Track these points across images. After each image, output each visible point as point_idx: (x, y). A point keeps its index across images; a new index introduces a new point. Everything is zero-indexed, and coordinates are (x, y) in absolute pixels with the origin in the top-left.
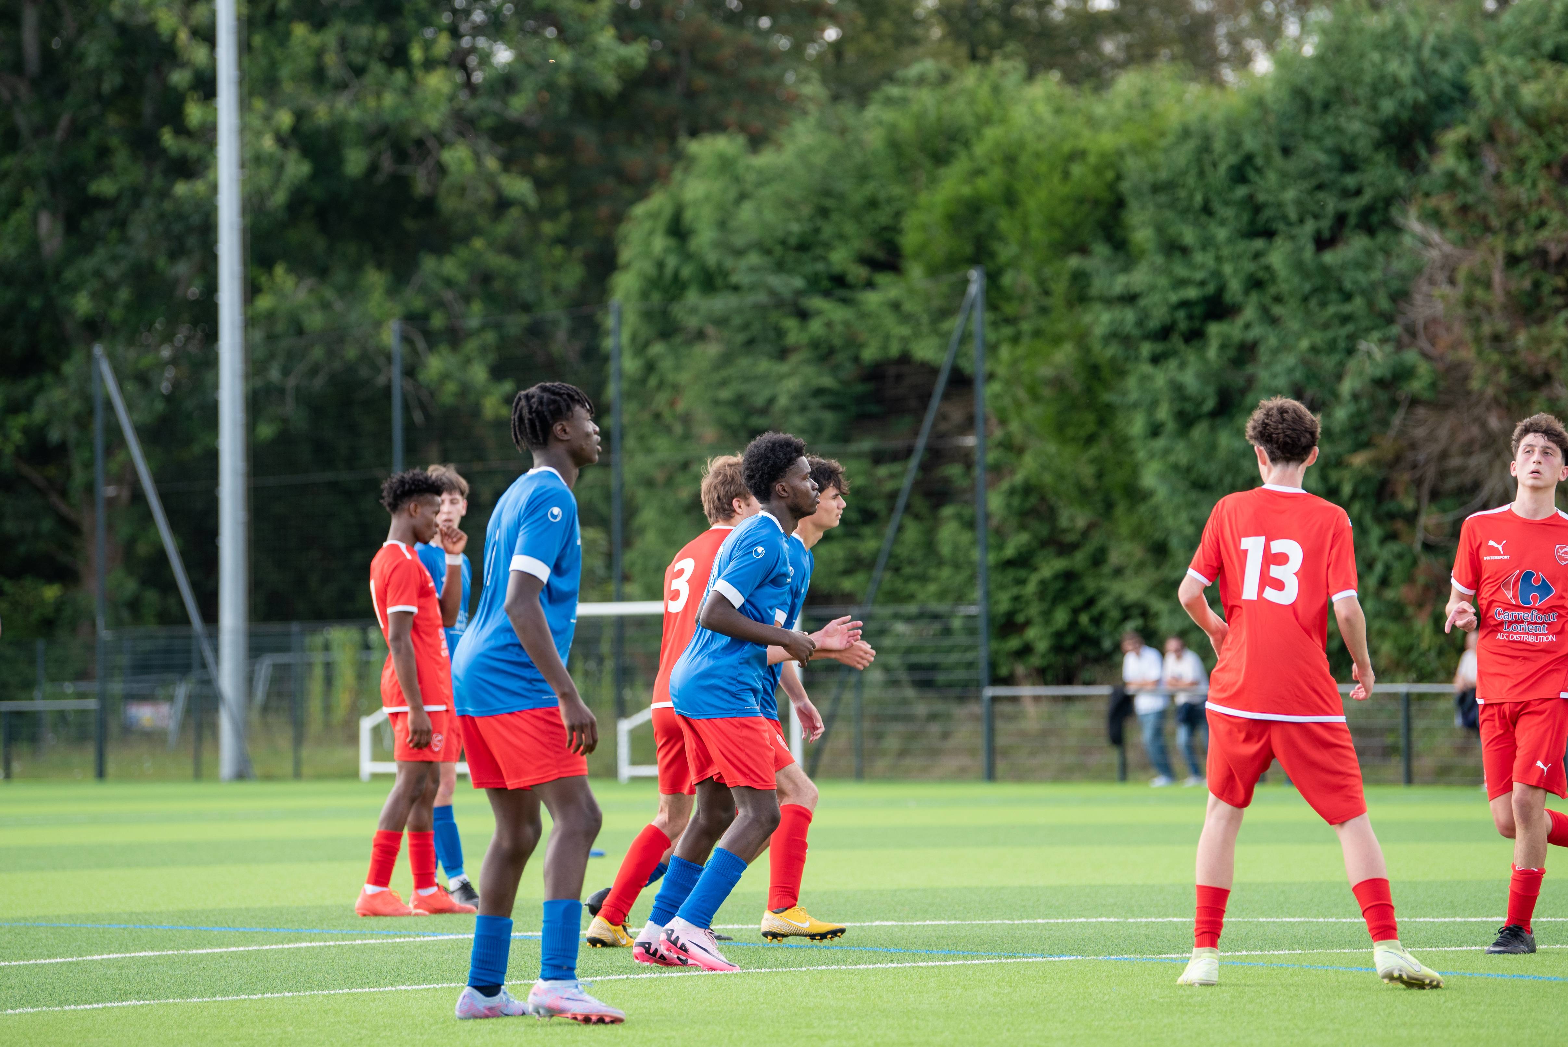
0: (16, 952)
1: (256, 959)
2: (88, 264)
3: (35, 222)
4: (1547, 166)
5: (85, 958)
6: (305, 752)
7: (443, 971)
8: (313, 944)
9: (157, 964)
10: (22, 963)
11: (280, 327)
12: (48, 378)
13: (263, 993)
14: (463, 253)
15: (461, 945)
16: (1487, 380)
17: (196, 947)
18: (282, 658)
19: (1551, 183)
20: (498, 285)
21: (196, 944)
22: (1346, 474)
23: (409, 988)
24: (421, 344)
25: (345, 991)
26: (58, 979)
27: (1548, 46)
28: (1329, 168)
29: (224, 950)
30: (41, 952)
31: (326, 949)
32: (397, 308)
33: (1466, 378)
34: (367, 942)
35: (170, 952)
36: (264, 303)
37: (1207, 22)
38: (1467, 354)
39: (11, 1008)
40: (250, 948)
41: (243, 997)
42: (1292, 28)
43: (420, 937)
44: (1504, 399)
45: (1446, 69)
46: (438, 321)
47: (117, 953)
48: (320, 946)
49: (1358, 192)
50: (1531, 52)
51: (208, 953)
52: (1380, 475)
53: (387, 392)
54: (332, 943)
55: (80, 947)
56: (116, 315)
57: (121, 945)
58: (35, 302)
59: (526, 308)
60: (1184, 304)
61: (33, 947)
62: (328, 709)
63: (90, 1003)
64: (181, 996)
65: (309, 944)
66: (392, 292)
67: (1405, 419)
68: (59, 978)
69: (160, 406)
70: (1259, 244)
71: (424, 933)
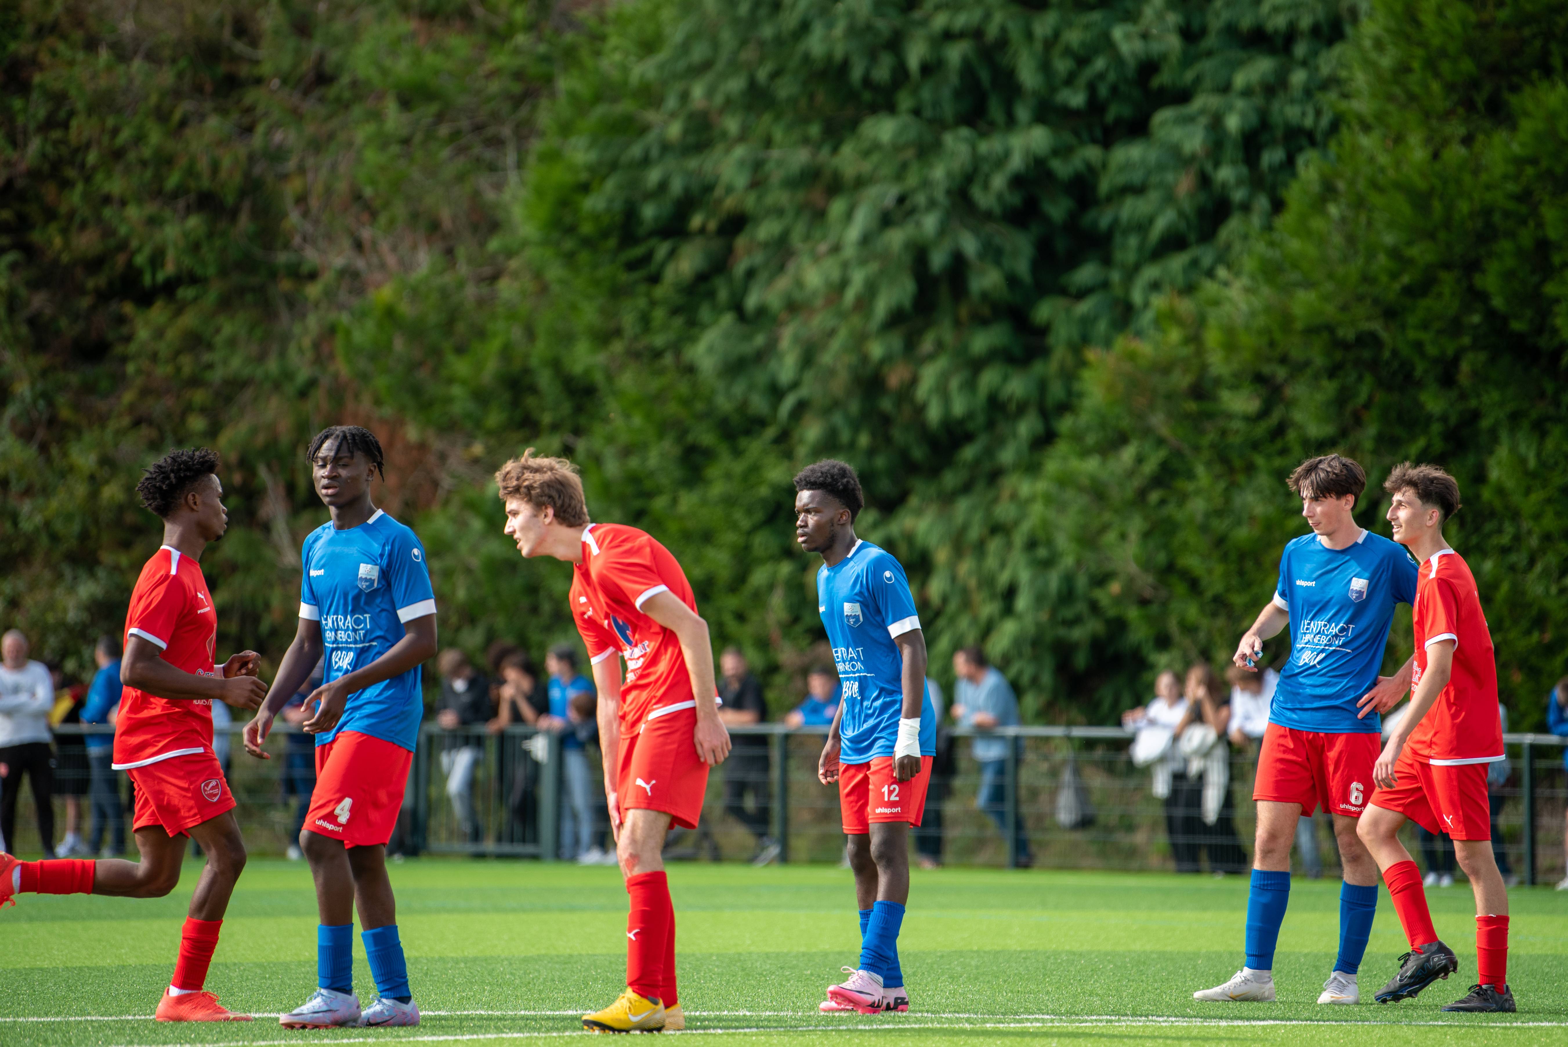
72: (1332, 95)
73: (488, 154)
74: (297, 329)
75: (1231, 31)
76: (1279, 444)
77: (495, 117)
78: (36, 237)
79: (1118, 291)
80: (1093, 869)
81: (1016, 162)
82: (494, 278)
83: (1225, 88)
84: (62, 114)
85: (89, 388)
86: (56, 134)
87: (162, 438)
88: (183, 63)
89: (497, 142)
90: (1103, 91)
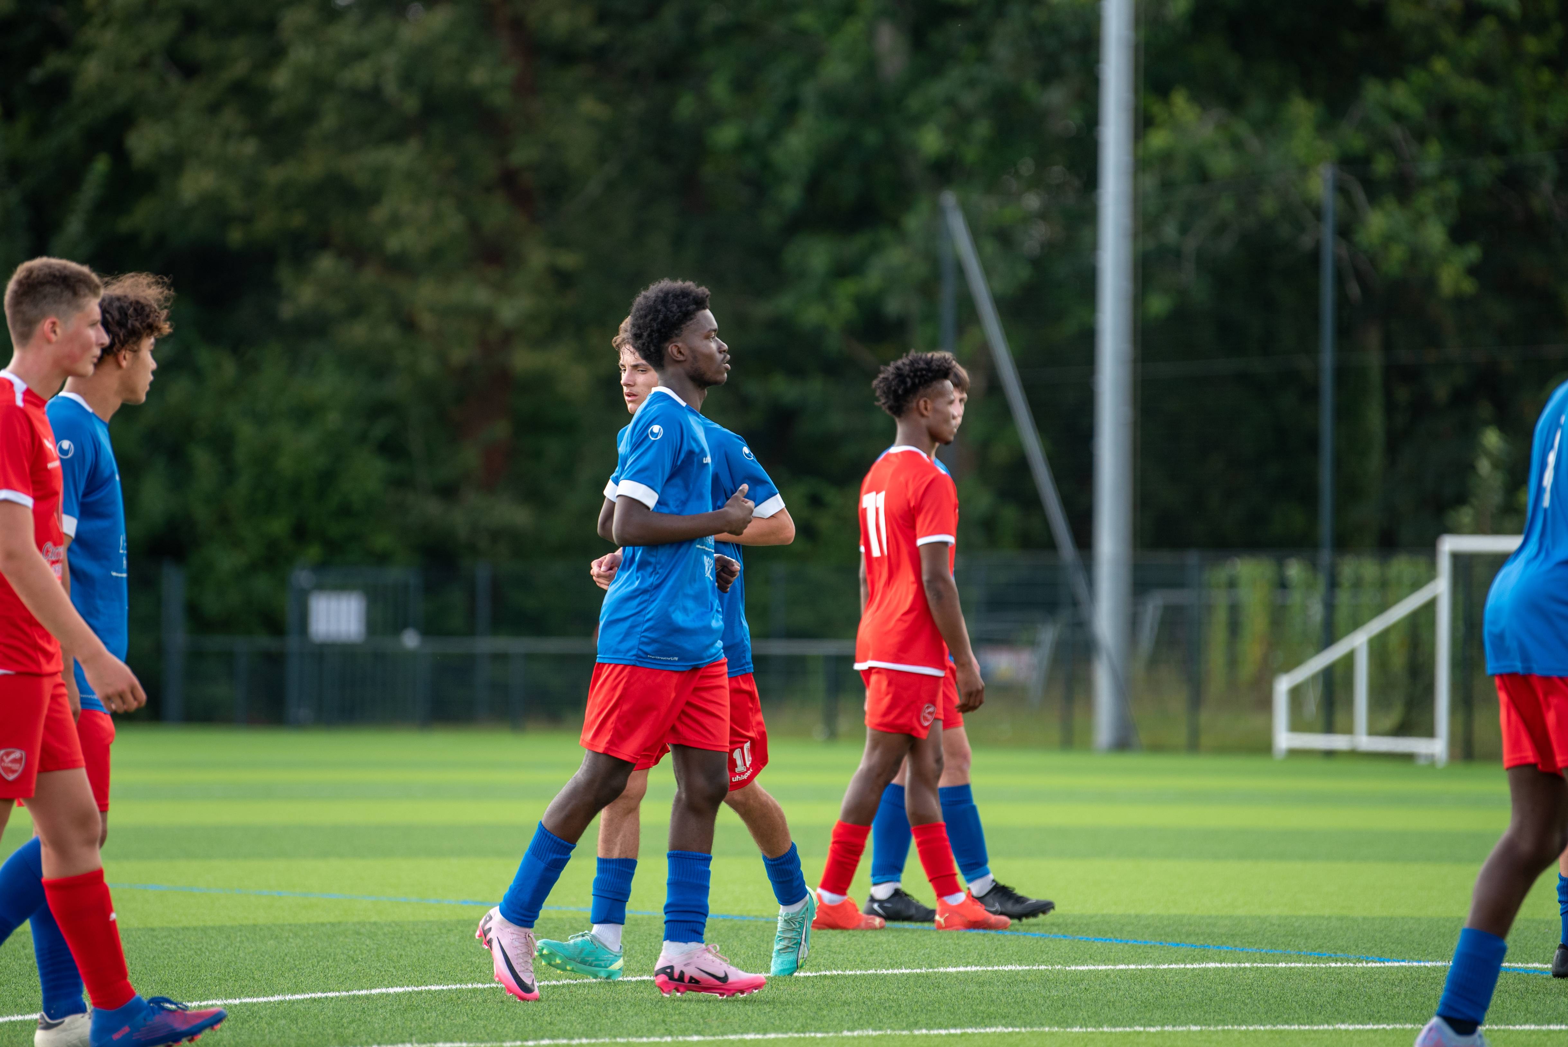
0: (851, 958)
1: (1151, 981)
2: (938, 89)
3: (870, 35)
5: (936, 970)
6: (1204, 717)
7: (1395, 1008)
8: (1224, 965)
9: (1026, 981)
10: (858, 973)
11: (1179, 171)
12: (886, 235)
13: (1163, 1025)
14: (1418, 77)
15: (1417, 976)
17: (1075, 961)
18: (1176, 597)
20: (1464, 119)
21: (1075, 959)
23: (1351, 1028)
24: (1360, 196)
25: (1268, 1027)
26: (904, 995)
29: (1110, 967)
30: (882, 960)
31: (1241, 972)
32: (1328, 149)
34: (1293, 965)
35: (1043, 967)
36: (1158, 140)
39: (849, 1030)
40: (1144, 967)
41: (1138, 1029)
43: (1361, 962)
46: (1382, 166)
47: (976, 966)
48: (1233, 968)
51: (1090, 971)
53: (1315, 258)
54: (1248, 965)
55: (929, 956)
56: (971, 154)
57: (980, 955)
58: (871, 137)
59: (1501, 149)
61: (872, 953)
62: (1233, 662)
63: (946, 1028)
64: (1059, 1024)
65: (1218, 965)
66: (1324, 127)
68: (906, 994)
69: (1024, 273)
71: (1368, 958)
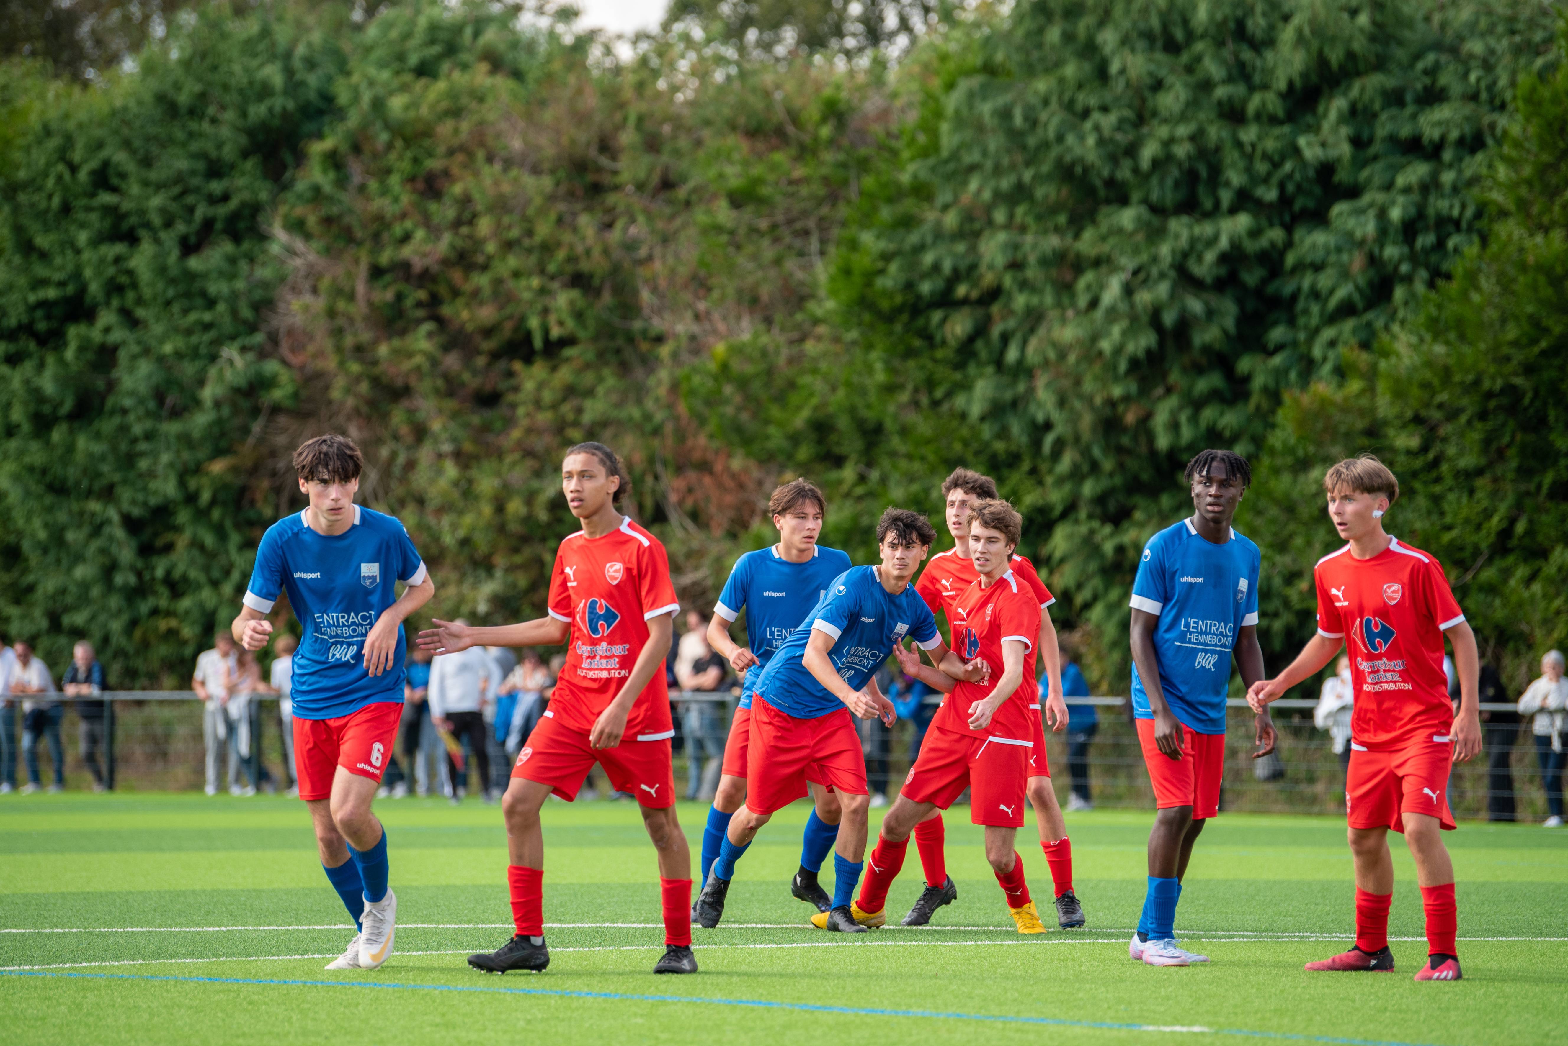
4: (411, 179)
16: (348, 391)
19: (414, 197)
22: (205, 481)
27: (413, 60)
28: (193, 173)
33: (327, 387)
37: (71, 18)
38: (331, 363)
42: (158, 30)
44: (364, 409)
45: (313, 80)
49: (225, 198)
50: (396, 65)
52: (239, 481)
60: (43, 304)
67: (266, 427)
70: (119, 248)
72: (1475, 191)
73: (798, 243)
74: (651, 381)
75: (1393, 140)
76: (1434, 474)
77: (805, 214)
78: (446, 310)
79: (1303, 349)
80: (1281, 813)
81: (1224, 243)
82: (802, 339)
83: (1389, 186)
84: (467, 215)
85: (486, 428)
86: (464, 230)
87: (542, 468)
88: (562, 174)
89: (806, 233)
90: (1290, 188)
